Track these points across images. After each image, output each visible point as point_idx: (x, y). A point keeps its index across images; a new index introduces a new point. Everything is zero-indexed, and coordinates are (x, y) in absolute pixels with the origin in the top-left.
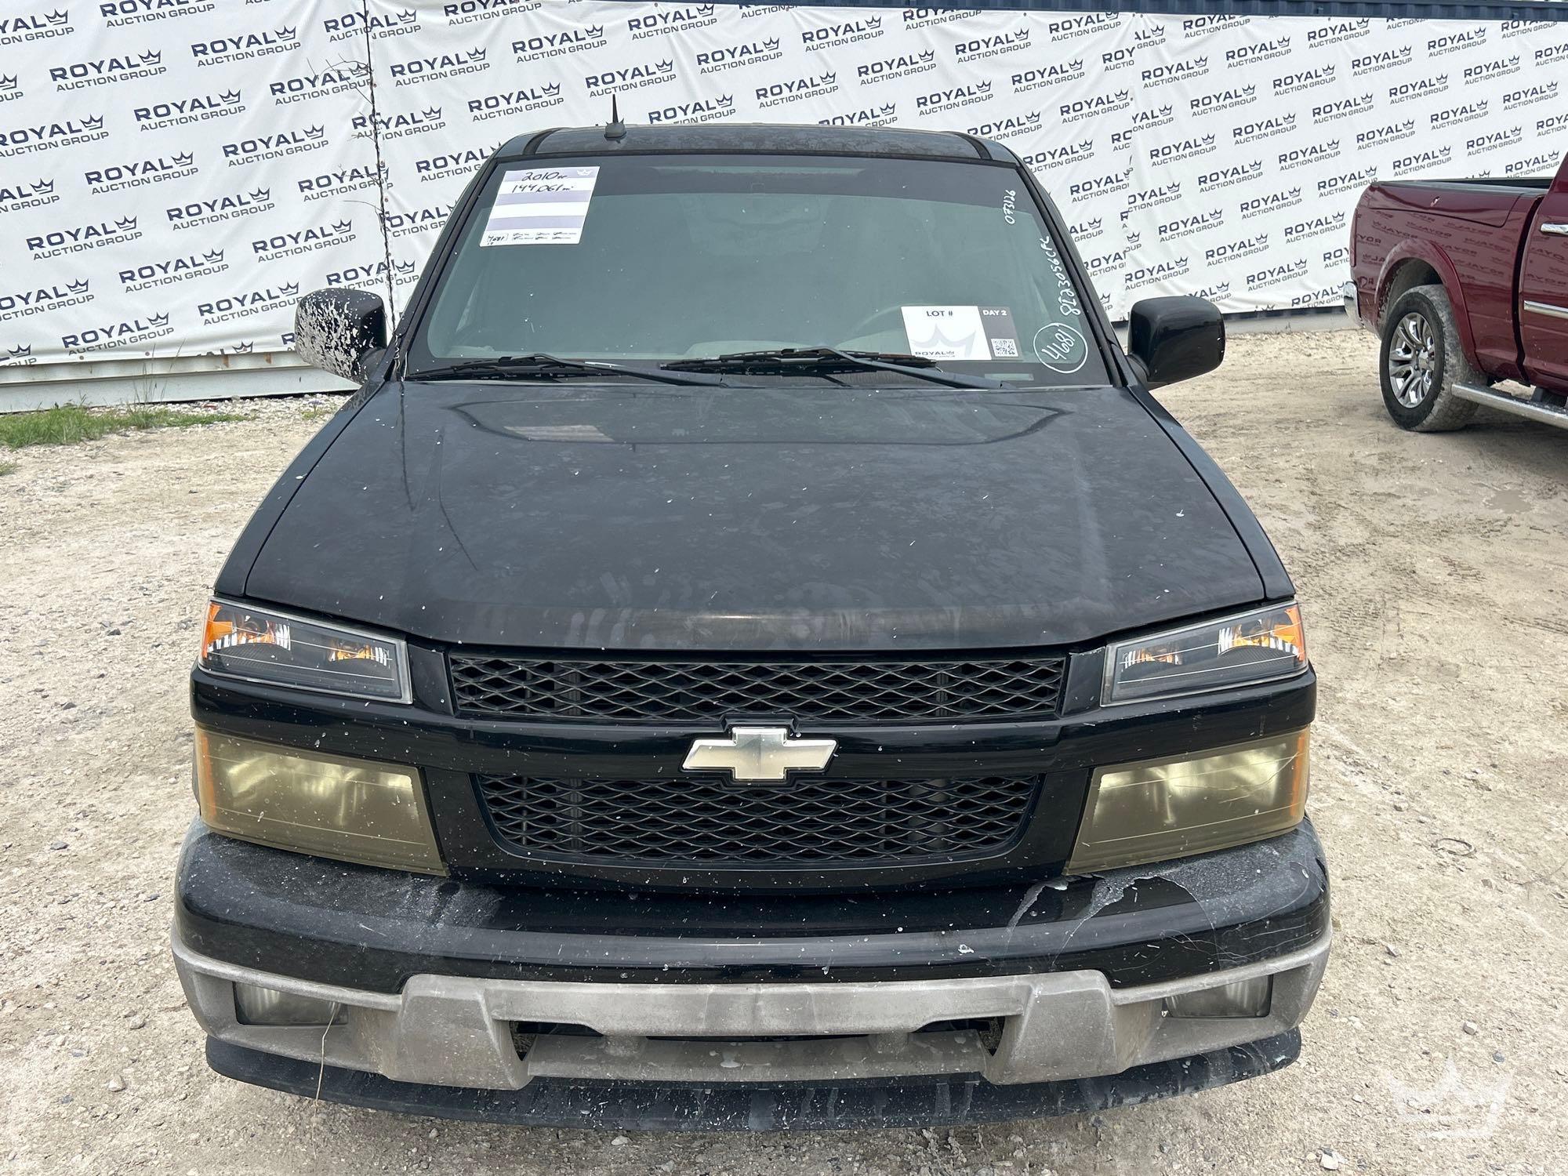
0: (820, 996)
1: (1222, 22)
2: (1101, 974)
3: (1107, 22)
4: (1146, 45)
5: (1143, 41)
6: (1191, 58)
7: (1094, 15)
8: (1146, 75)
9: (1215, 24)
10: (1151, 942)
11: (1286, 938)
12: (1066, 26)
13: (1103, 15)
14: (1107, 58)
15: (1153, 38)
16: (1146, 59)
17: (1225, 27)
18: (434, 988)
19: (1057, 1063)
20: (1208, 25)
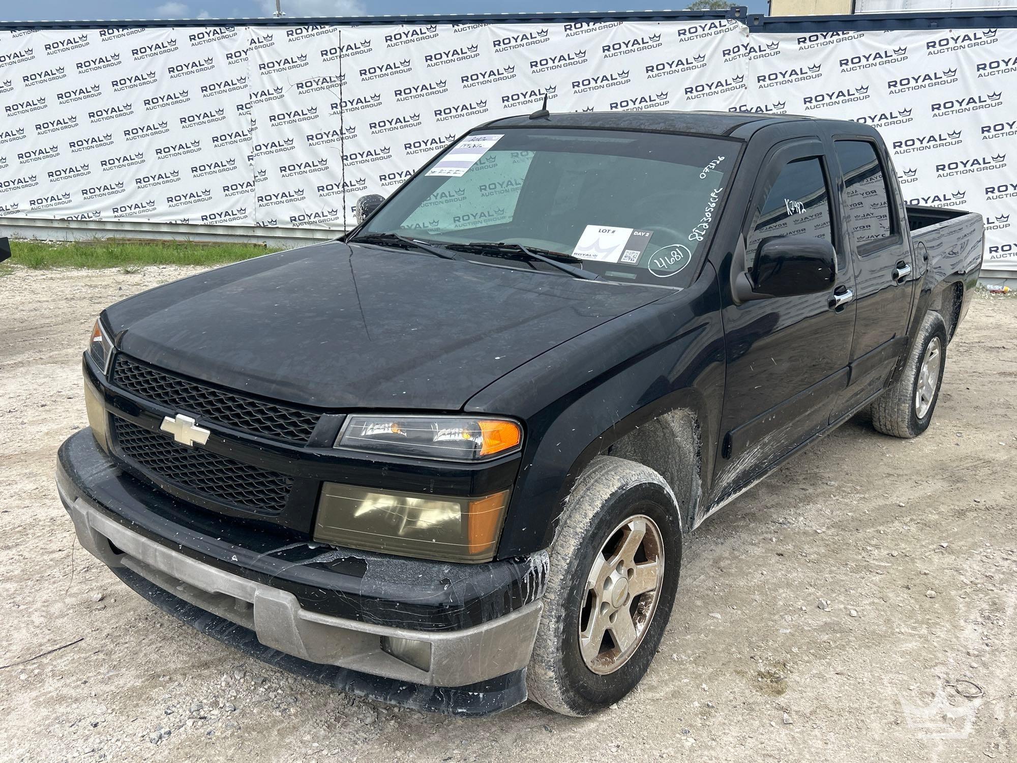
0: (176, 558)
2: (294, 597)
10: (321, 589)
11: (411, 619)
19: (277, 641)
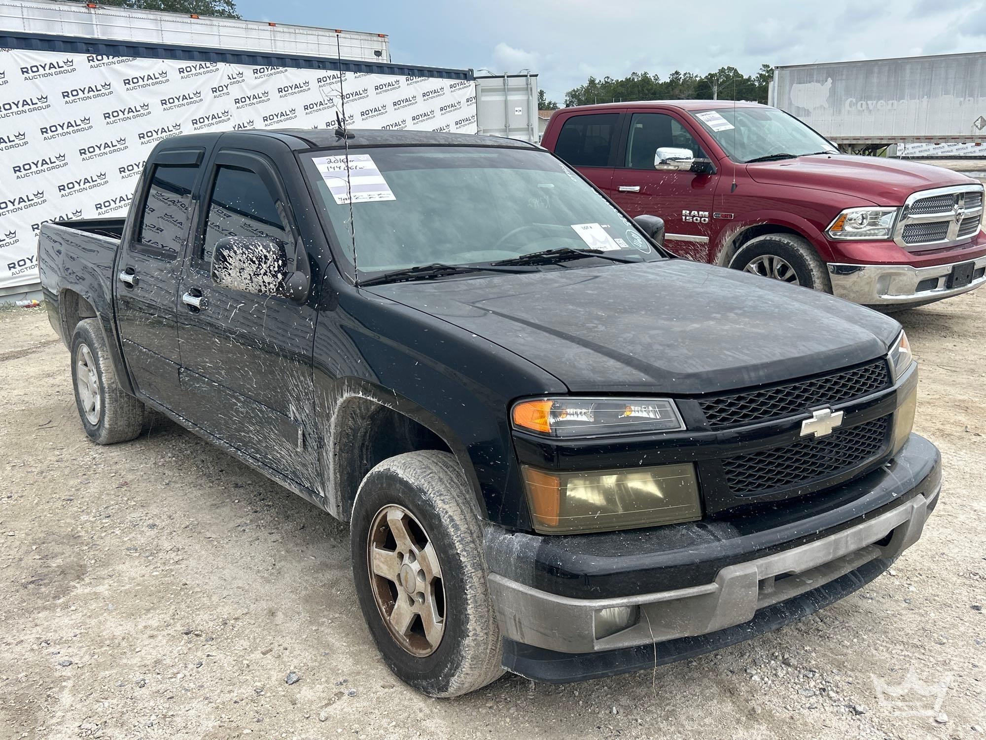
1: (273, 71)
3: (211, 68)
4: (234, 83)
5: (232, 80)
6: (259, 91)
7: (203, 63)
8: (237, 101)
9: (270, 72)
12: (187, 70)
13: (208, 64)
14: (214, 90)
15: (238, 79)
16: (235, 91)
17: (275, 73)
18: (735, 572)
20: (266, 72)
